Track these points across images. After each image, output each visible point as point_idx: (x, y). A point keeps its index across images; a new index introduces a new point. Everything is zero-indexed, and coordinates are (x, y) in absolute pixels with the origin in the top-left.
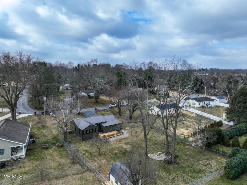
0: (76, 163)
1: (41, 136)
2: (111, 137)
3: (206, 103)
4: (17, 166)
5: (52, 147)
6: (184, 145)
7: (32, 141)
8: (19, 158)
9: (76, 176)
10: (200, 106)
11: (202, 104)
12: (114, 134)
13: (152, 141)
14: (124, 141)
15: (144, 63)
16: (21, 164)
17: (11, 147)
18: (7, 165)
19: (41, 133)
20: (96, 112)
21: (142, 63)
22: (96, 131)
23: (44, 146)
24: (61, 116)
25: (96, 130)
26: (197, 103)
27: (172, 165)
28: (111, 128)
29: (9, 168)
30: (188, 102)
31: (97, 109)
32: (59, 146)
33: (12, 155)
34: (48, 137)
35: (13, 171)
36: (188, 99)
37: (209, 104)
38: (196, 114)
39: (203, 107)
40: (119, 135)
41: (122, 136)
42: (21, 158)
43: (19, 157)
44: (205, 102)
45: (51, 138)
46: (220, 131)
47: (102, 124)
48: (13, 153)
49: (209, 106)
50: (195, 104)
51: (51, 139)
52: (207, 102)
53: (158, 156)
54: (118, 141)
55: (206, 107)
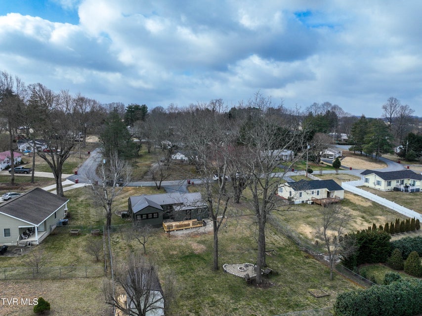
0: (100, 261)
1: (82, 217)
2: (182, 228)
3: (405, 182)
4: (20, 254)
5: (85, 235)
6: (307, 257)
7: (63, 222)
8: (29, 245)
9: (85, 280)
10: (389, 188)
11: (394, 184)
12: (189, 225)
13: (250, 243)
14: (199, 238)
15: (315, 104)
16: (27, 253)
17: (19, 227)
18: (9, 252)
19: (86, 212)
20: (187, 187)
21: (313, 106)
22: (158, 217)
23: (73, 232)
24: (130, 189)
25: (158, 215)
26: (384, 183)
27: (253, 288)
28: (189, 214)
29: (9, 256)
30: (367, 179)
31: (191, 182)
32: (95, 234)
33: (21, 238)
34: (92, 219)
35: (11, 261)
36: (367, 172)
37: (413, 185)
38: (374, 203)
39: (396, 189)
40: (197, 226)
41: (202, 230)
42: (32, 245)
43: (29, 243)
44: (403, 181)
45: (94, 221)
46: (384, 238)
47: (174, 207)
48: (23, 236)
49: (410, 188)
50: (379, 183)
51: (93, 223)
52: (408, 182)
53: (240, 268)
54: (189, 236)
55: (403, 190)
